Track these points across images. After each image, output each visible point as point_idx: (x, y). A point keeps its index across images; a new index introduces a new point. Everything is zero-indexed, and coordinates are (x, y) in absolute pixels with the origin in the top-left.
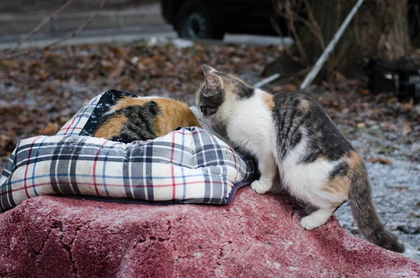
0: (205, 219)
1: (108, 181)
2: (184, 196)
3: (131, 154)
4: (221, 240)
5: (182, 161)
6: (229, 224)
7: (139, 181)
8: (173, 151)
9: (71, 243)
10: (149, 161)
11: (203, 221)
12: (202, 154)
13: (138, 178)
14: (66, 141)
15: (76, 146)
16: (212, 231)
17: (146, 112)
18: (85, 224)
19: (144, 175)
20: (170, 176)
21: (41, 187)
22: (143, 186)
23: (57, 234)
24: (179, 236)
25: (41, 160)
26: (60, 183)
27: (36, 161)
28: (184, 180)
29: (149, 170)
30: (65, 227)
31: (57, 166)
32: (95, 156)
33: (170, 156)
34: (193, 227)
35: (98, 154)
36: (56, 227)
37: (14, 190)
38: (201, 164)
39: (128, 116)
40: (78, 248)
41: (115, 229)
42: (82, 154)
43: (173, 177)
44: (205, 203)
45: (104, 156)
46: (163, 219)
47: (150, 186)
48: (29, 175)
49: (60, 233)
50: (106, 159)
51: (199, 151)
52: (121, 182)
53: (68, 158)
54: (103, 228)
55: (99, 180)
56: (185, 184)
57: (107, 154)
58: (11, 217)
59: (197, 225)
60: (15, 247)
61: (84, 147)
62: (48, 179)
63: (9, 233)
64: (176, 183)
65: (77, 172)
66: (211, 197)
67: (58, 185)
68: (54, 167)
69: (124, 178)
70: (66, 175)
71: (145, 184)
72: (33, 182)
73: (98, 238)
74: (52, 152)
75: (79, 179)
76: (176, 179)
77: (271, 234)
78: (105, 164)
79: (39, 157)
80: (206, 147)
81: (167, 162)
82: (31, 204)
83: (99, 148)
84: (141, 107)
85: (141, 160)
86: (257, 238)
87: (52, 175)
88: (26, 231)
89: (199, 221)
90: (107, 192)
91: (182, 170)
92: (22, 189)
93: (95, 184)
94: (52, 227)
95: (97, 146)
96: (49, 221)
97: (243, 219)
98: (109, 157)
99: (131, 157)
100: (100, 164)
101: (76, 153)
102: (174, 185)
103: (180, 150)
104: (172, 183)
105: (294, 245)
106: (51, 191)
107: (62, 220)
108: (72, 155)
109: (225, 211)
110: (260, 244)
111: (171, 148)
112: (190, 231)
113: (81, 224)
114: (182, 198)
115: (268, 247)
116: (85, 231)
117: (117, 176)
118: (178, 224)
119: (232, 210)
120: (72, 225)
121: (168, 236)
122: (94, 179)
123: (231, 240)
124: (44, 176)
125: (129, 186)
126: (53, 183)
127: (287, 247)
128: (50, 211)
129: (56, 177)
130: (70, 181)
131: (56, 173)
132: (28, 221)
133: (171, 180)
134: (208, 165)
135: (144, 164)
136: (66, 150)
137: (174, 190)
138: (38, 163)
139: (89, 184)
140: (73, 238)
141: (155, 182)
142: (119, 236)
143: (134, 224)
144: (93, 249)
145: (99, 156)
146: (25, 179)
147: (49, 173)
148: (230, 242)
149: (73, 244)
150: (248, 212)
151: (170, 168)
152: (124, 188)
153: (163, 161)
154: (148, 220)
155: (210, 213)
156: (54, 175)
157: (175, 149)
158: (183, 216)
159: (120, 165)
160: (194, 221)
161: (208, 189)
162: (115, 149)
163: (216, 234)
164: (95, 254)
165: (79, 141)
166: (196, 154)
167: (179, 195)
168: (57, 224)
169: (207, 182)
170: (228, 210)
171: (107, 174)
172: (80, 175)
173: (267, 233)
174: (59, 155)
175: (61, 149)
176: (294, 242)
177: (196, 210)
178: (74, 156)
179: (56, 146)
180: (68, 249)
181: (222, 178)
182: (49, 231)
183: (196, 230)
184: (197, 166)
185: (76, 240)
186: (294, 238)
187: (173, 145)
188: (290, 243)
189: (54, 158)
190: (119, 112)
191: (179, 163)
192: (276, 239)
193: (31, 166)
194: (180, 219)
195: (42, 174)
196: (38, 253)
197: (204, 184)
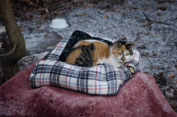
0: (107, 103)
1: (71, 85)
2: (100, 93)
3: (80, 75)
4: (113, 112)
5: (100, 78)
6: (116, 103)
7: (83, 86)
8: (96, 75)
9: (56, 110)
10: (87, 79)
11: (106, 103)
12: (108, 76)
13: (82, 85)
14: (56, 65)
15: (60, 68)
16: (109, 108)
17: (89, 49)
18: (62, 103)
19: (85, 85)
20: (95, 85)
21: (46, 83)
22: (84, 89)
23: (51, 105)
24: (96, 112)
25: (46, 72)
26: (53, 83)
27: (44, 72)
28: (100, 87)
29: (87, 83)
30: (54, 103)
31: (52, 76)
32: (67, 74)
33: (95, 77)
34: (102, 107)
35: (68, 73)
36: (51, 102)
37: (36, 82)
38: (107, 80)
39: (82, 50)
40: (58, 112)
41: (72, 108)
42: (62, 72)
43: (96, 86)
44: (108, 96)
45: (70, 75)
46: (91, 105)
47: (87, 89)
48: (42, 78)
49: (52, 105)
50: (71, 76)
51: (107, 74)
52: (76, 86)
53: (56, 73)
54: (68, 107)
55: (68, 84)
56: (100, 89)
57: (71, 74)
58: (34, 95)
59: (104, 106)
60: (36, 107)
61: (63, 69)
62: (49, 81)
63: (33, 102)
64: (97, 88)
65: (60, 80)
66: (110, 94)
67: (52, 83)
68: (51, 77)
69: (77, 85)
70: (55, 80)
71: (85, 88)
72: (43, 81)
73: (66, 110)
74: (51, 70)
75: (60, 83)
76: (97, 87)
77: (133, 106)
78: (70, 78)
79: (46, 71)
80: (109, 73)
81: (94, 79)
82: (42, 90)
83: (68, 70)
84: (87, 46)
85: (84, 78)
86: (127, 108)
87: (50, 79)
88: (40, 101)
89: (104, 104)
90: (71, 88)
91: (100, 83)
92: (39, 82)
93: (66, 85)
94: (49, 102)
95: (68, 69)
96: (48, 99)
97: (122, 100)
98: (72, 75)
99: (80, 77)
100: (68, 78)
101: (60, 72)
102: (96, 89)
103: (99, 74)
104: (95, 88)
105: (141, 111)
106: (50, 84)
107: (53, 100)
108: (58, 72)
109: (115, 98)
110: (128, 111)
111: (96, 74)
112: (101, 109)
113: (60, 103)
114: (99, 94)
115: (131, 112)
116: (61, 107)
117: (75, 83)
118: (96, 106)
119: (118, 96)
120: (57, 103)
121: (92, 113)
122: (66, 83)
123: (117, 111)
124: (47, 79)
125: (79, 88)
126: (51, 82)
127: (138, 112)
128: (49, 95)
129: (52, 80)
130: (57, 83)
131: (52, 79)
132: (41, 97)
133: (95, 87)
134: (110, 80)
135: (85, 80)
136: (56, 70)
137: (96, 91)
138: (45, 74)
139: (64, 85)
140: (57, 108)
141: (89, 87)
142: (74, 111)
143: (80, 107)
144: (64, 114)
145: (68, 74)
146: (40, 79)
147: (49, 78)
148: (116, 112)
149: (57, 110)
150: (125, 96)
151: (95, 82)
152: (77, 88)
153: (92, 79)
154: (85, 106)
155: (109, 100)
156: (51, 80)
157: (97, 74)
158: (98, 103)
159: (76, 79)
160: (103, 104)
161: (109, 91)
162: (74, 72)
163: (111, 109)
164: (65, 116)
165: (61, 66)
166: (105, 75)
167: (98, 93)
168: (51, 101)
169: (109, 88)
170: (116, 97)
171: (71, 82)
172: (61, 81)
173: (131, 106)
174: (53, 71)
175: (54, 69)
176: (141, 109)
177: (104, 99)
178: (59, 73)
179: (52, 67)
180: (55, 112)
181: (115, 86)
182: (48, 103)
183: (103, 108)
184: (106, 80)
185: (58, 109)
186: (141, 107)
187: (97, 72)
188: (139, 110)
189: (51, 73)
190: (79, 47)
191: (99, 79)
192: (134, 108)
193: (43, 74)
194: (97, 104)
195: (47, 78)
196: (44, 110)
197: (107, 89)
